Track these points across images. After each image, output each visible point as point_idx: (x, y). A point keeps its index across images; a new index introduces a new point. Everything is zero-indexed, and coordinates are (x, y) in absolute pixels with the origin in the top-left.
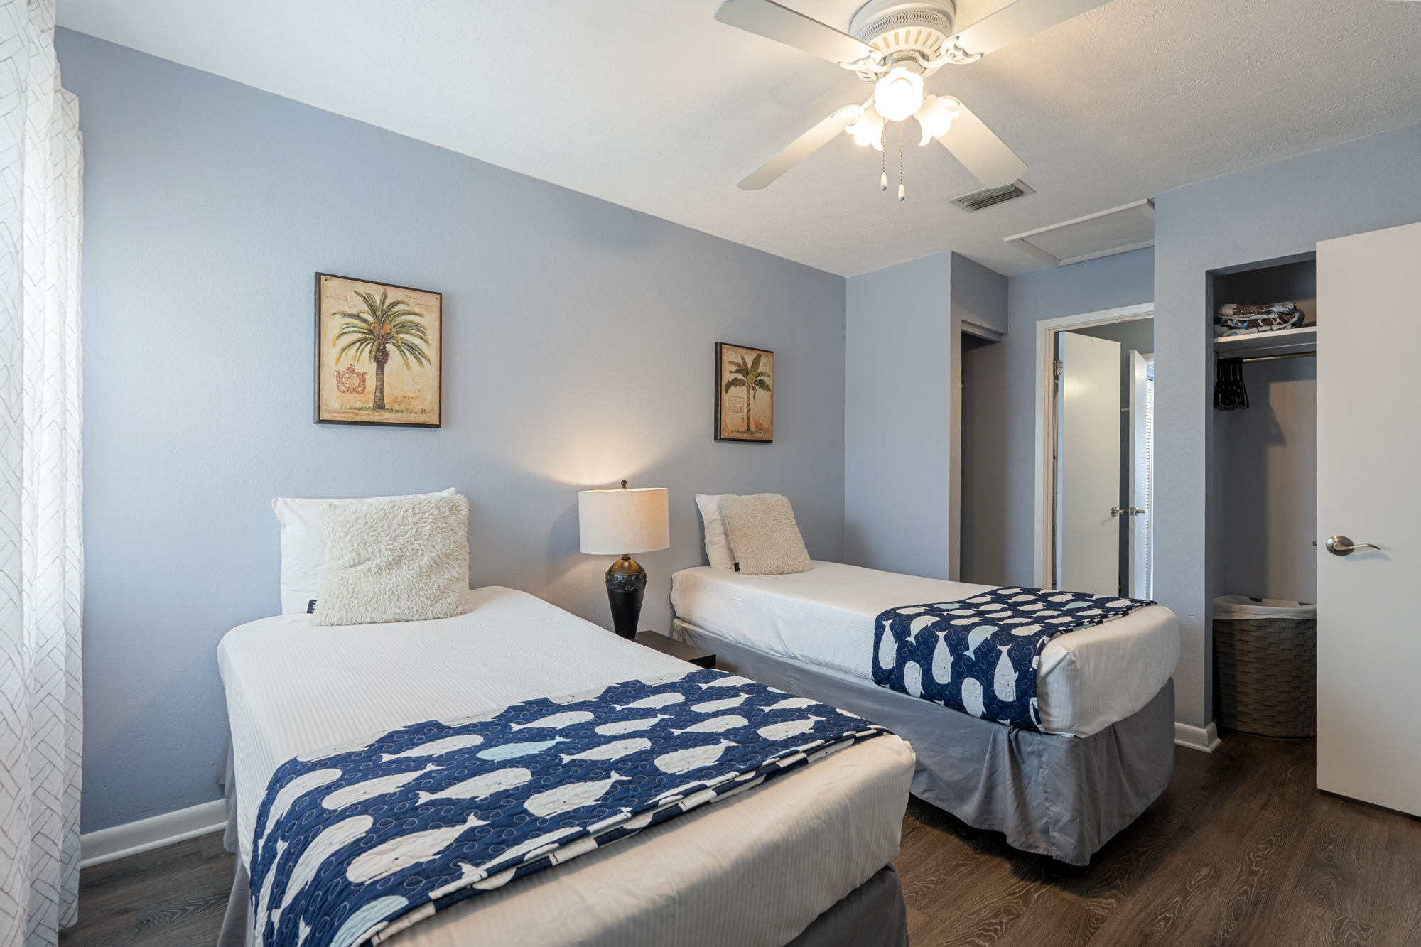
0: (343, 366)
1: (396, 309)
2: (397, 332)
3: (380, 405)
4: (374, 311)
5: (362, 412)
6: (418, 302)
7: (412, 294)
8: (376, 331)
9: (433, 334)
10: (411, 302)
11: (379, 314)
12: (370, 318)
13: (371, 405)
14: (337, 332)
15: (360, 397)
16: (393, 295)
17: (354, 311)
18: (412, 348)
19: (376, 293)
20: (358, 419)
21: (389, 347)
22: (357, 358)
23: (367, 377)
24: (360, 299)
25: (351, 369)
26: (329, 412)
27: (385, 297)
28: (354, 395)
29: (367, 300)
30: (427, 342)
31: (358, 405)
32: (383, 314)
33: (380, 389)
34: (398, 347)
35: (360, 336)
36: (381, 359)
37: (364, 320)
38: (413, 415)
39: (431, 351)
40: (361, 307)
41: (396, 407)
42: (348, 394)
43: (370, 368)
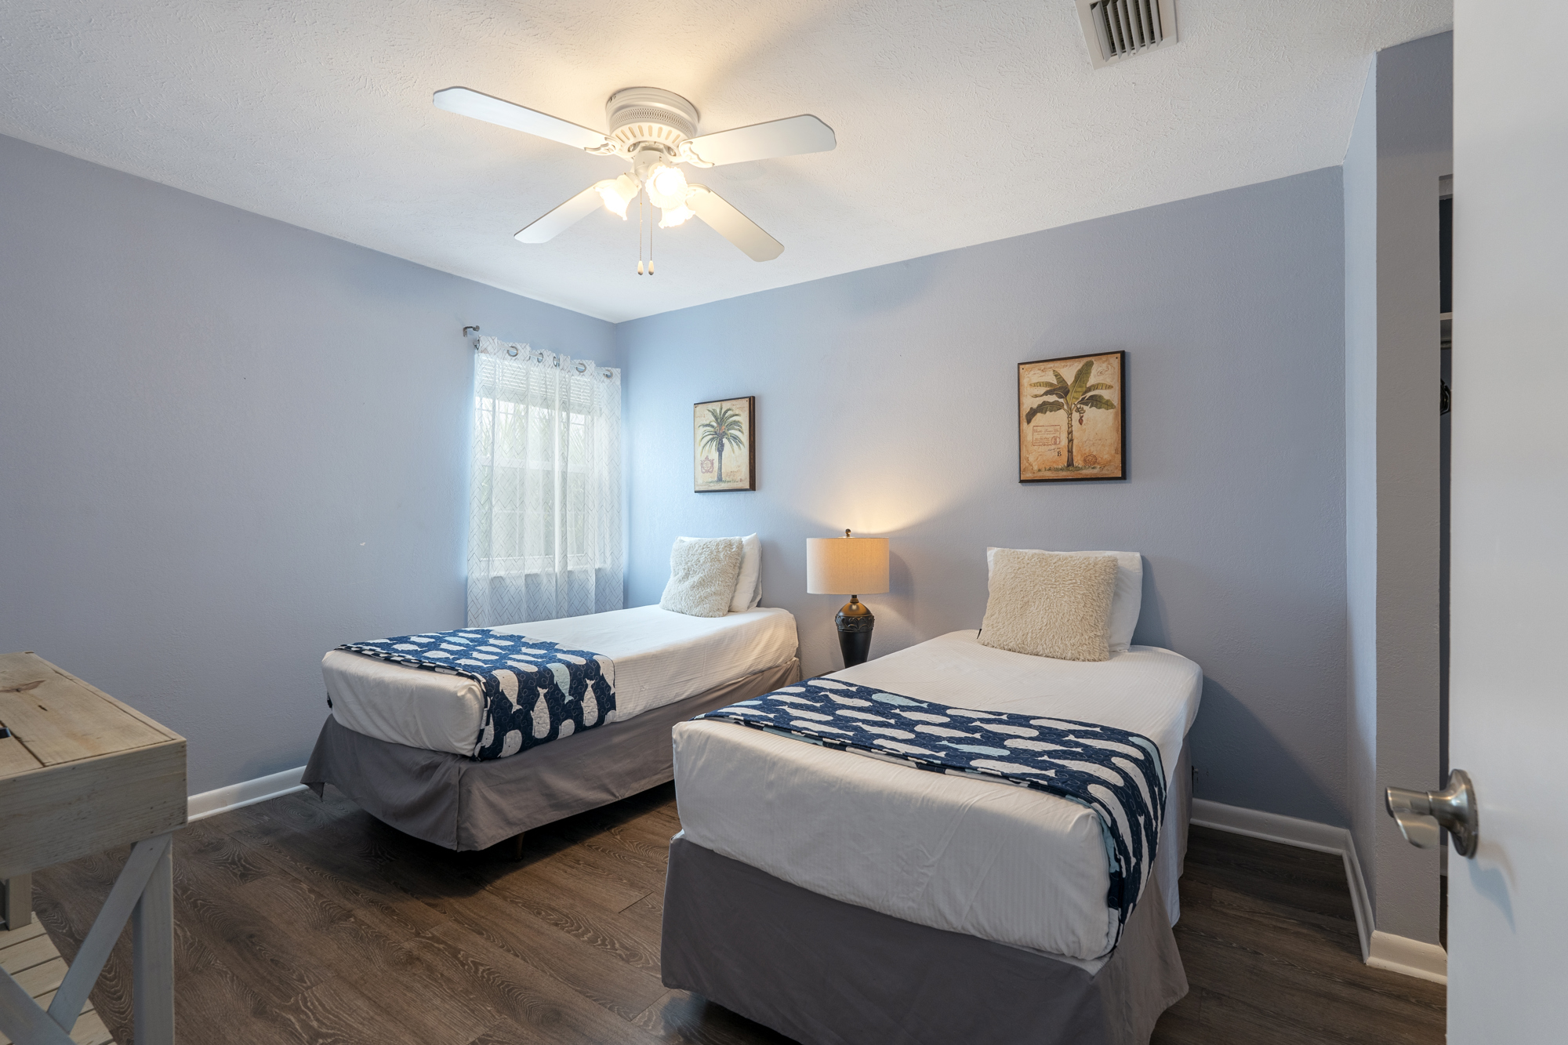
0: (703, 458)
1: (727, 415)
2: (728, 430)
3: (720, 479)
4: (717, 420)
5: (712, 484)
6: (738, 406)
7: (734, 402)
8: (718, 432)
9: (746, 427)
10: (734, 408)
11: (719, 420)
12: (715, 424)
13: (716, 479)
14: (701, 437)
15: (711, 475)
16: (726, 405)
17: (708, 422)
18: (735, 438)
19: (716, 407)
20: (710, 489)
21: (725, 441)
22: (709, 451)
23: (714, 461)
24: (710, 413)
25: (707, 458)
26: (698, 485)
27: (721, 409)
28: (709, 474)
29: (713, 413)
30: (742, 432)
31: (710, 480)
32: (721, 419)
33: (720, 468)
34: (728, 439)
35: (711, 437)
36: (720, 449)
37: (712, 426)
38: (735, 483)
39: (745, 438)
40: (710, 419)
41: (728, 479)
42: (706, 474)
43: (715, 455)
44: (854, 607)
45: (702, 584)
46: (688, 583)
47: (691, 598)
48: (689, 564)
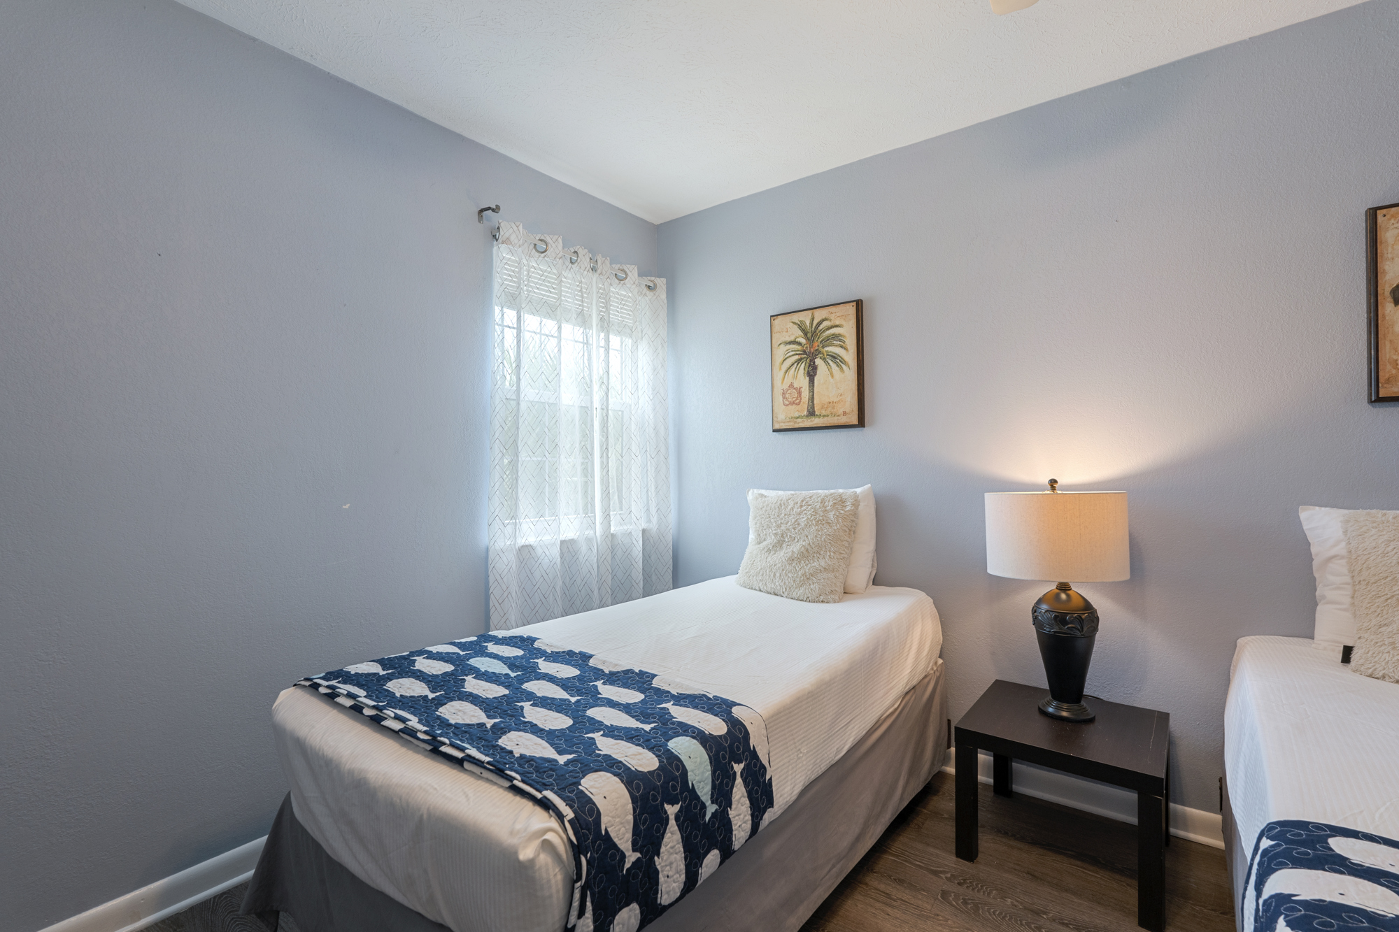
0: (786, 386)
1: (821, 327)
2: (823, 347)
3: (811, 413)
4: (806, 334)
5: (799, 420)
6: (838, 314)
7: (833, 309)
8: (808, 351)
9: (851, 342)
10: (832, 317)
11: (809, 335)
12: (803, 341)
13: (805, 413)
14: (782, 359)
15: (798, 407)
16: (819, 315)
17: (792, 339)
18: (834, 357)
19: (805, 318)
20: (797, 426)
21: (818, 361)
22: (795, 377)
23: (802, 390)
24: (796, 327)
25: (791, 386)
26: (778, 422)
27: (813, 319)
28: (794, 406)
29: (801, 326)
30: (846, 349)
31: (797, 414)
32: (811, 334)
33: (812, 399)
34: (824, 360)
35: (797, 357)
36: (812, 373)
37: (799, 344)
38: (836, 418)
39: (850, 356)
40: (797, 334)
41: (824, 413)
42: (790, 407)
43: (803, 381)
44: (1063, 596)
45: (805, 555)
46: (783, 554)
47: (790, 575)
48: (783, 527)
